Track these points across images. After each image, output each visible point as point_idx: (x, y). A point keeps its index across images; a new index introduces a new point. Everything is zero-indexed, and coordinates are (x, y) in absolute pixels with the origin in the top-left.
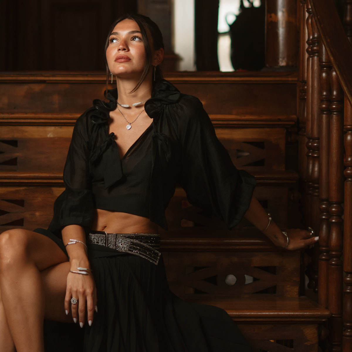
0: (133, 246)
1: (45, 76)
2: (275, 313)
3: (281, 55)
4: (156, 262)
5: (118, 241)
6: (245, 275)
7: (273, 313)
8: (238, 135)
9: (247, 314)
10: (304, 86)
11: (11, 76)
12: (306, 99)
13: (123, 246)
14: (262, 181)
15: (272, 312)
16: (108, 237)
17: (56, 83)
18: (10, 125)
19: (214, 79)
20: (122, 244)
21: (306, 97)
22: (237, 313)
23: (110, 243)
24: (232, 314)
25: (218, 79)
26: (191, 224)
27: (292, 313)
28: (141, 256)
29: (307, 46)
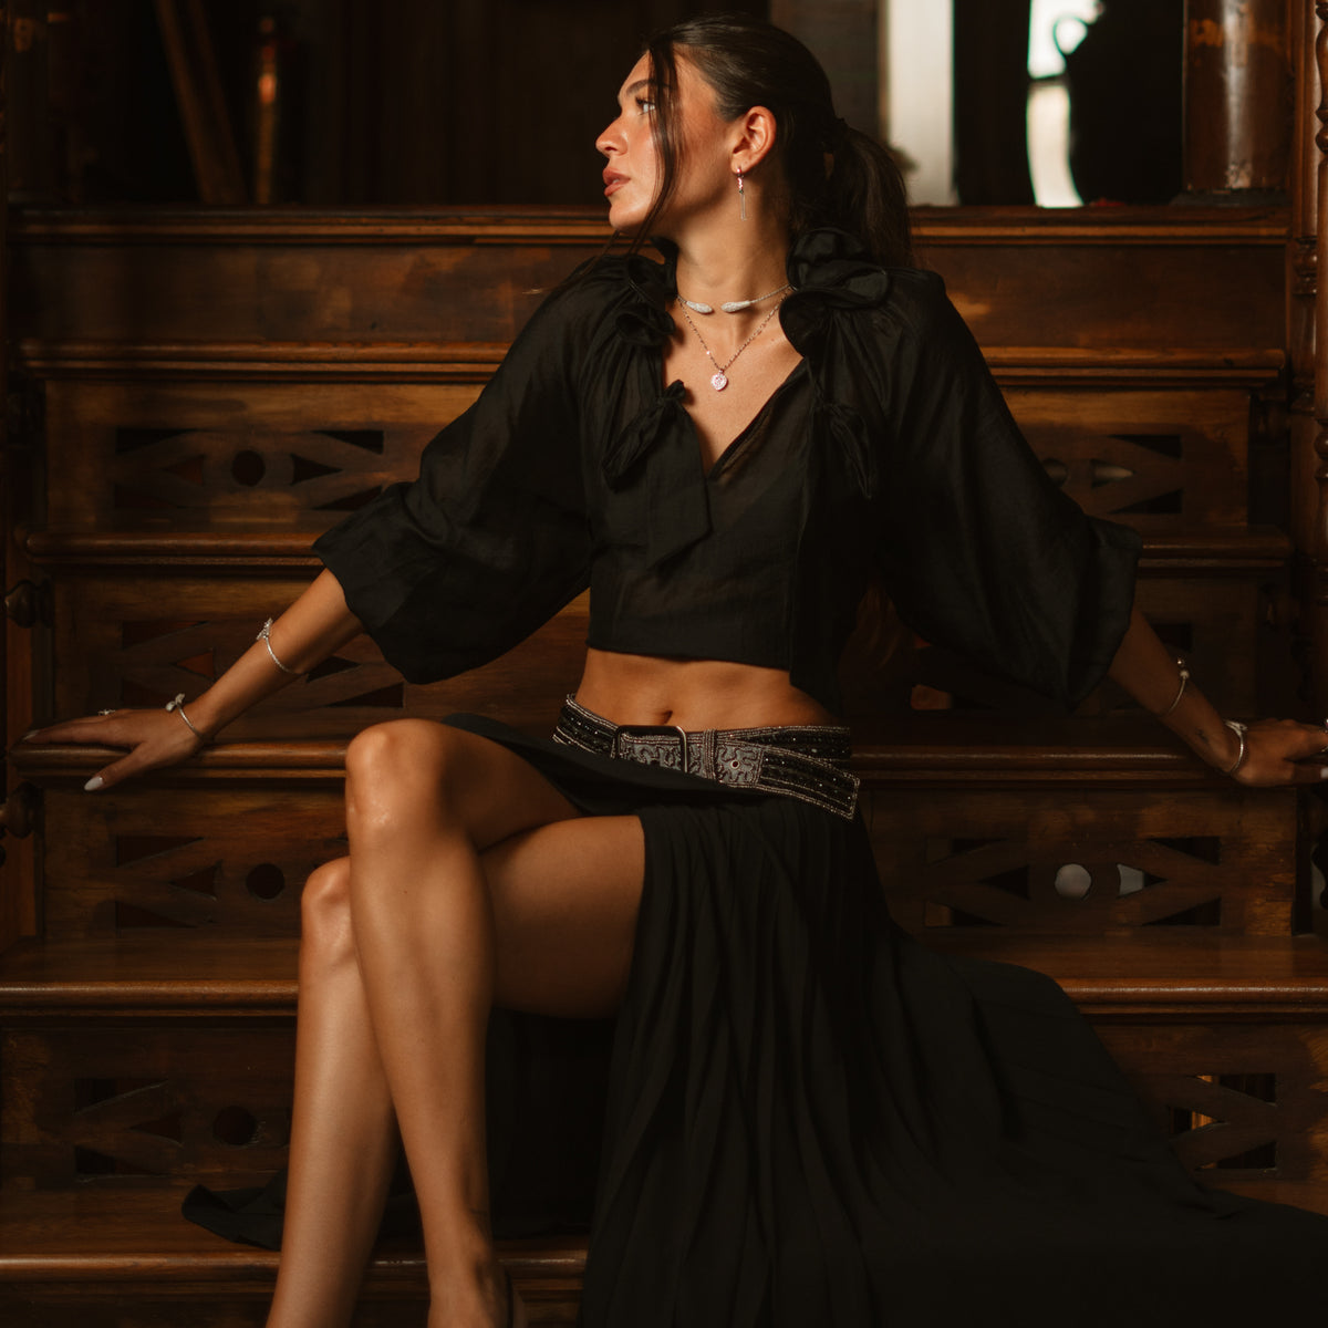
0: (771, 768)
1: (470, 224)
2: (1217, 989)
3: (1233, 155)
4: (847, 810)
5: (723, 756)
6: (1119, 866)
7: (1210, 989)
8: (1095, 412)
9: (1124, 993)
10: (1310, 254)
11: (362, 224)
12: (1314, 295)
13: (739, 770)
14: (1174, 562)
15: (1208, 986)
16: (689, 744)
17: (509, 244)
18: (359, 382)
19: (1017, 232)
20: (735, 765)
21: (1315, 291)
22: (1095, 990)
23: (695, 764)
24: (1077, 993)
25: (1030, 231)
26: (941, 701)
27: (1272, 989)
28: (801, 797)
29: (1317, 125)
